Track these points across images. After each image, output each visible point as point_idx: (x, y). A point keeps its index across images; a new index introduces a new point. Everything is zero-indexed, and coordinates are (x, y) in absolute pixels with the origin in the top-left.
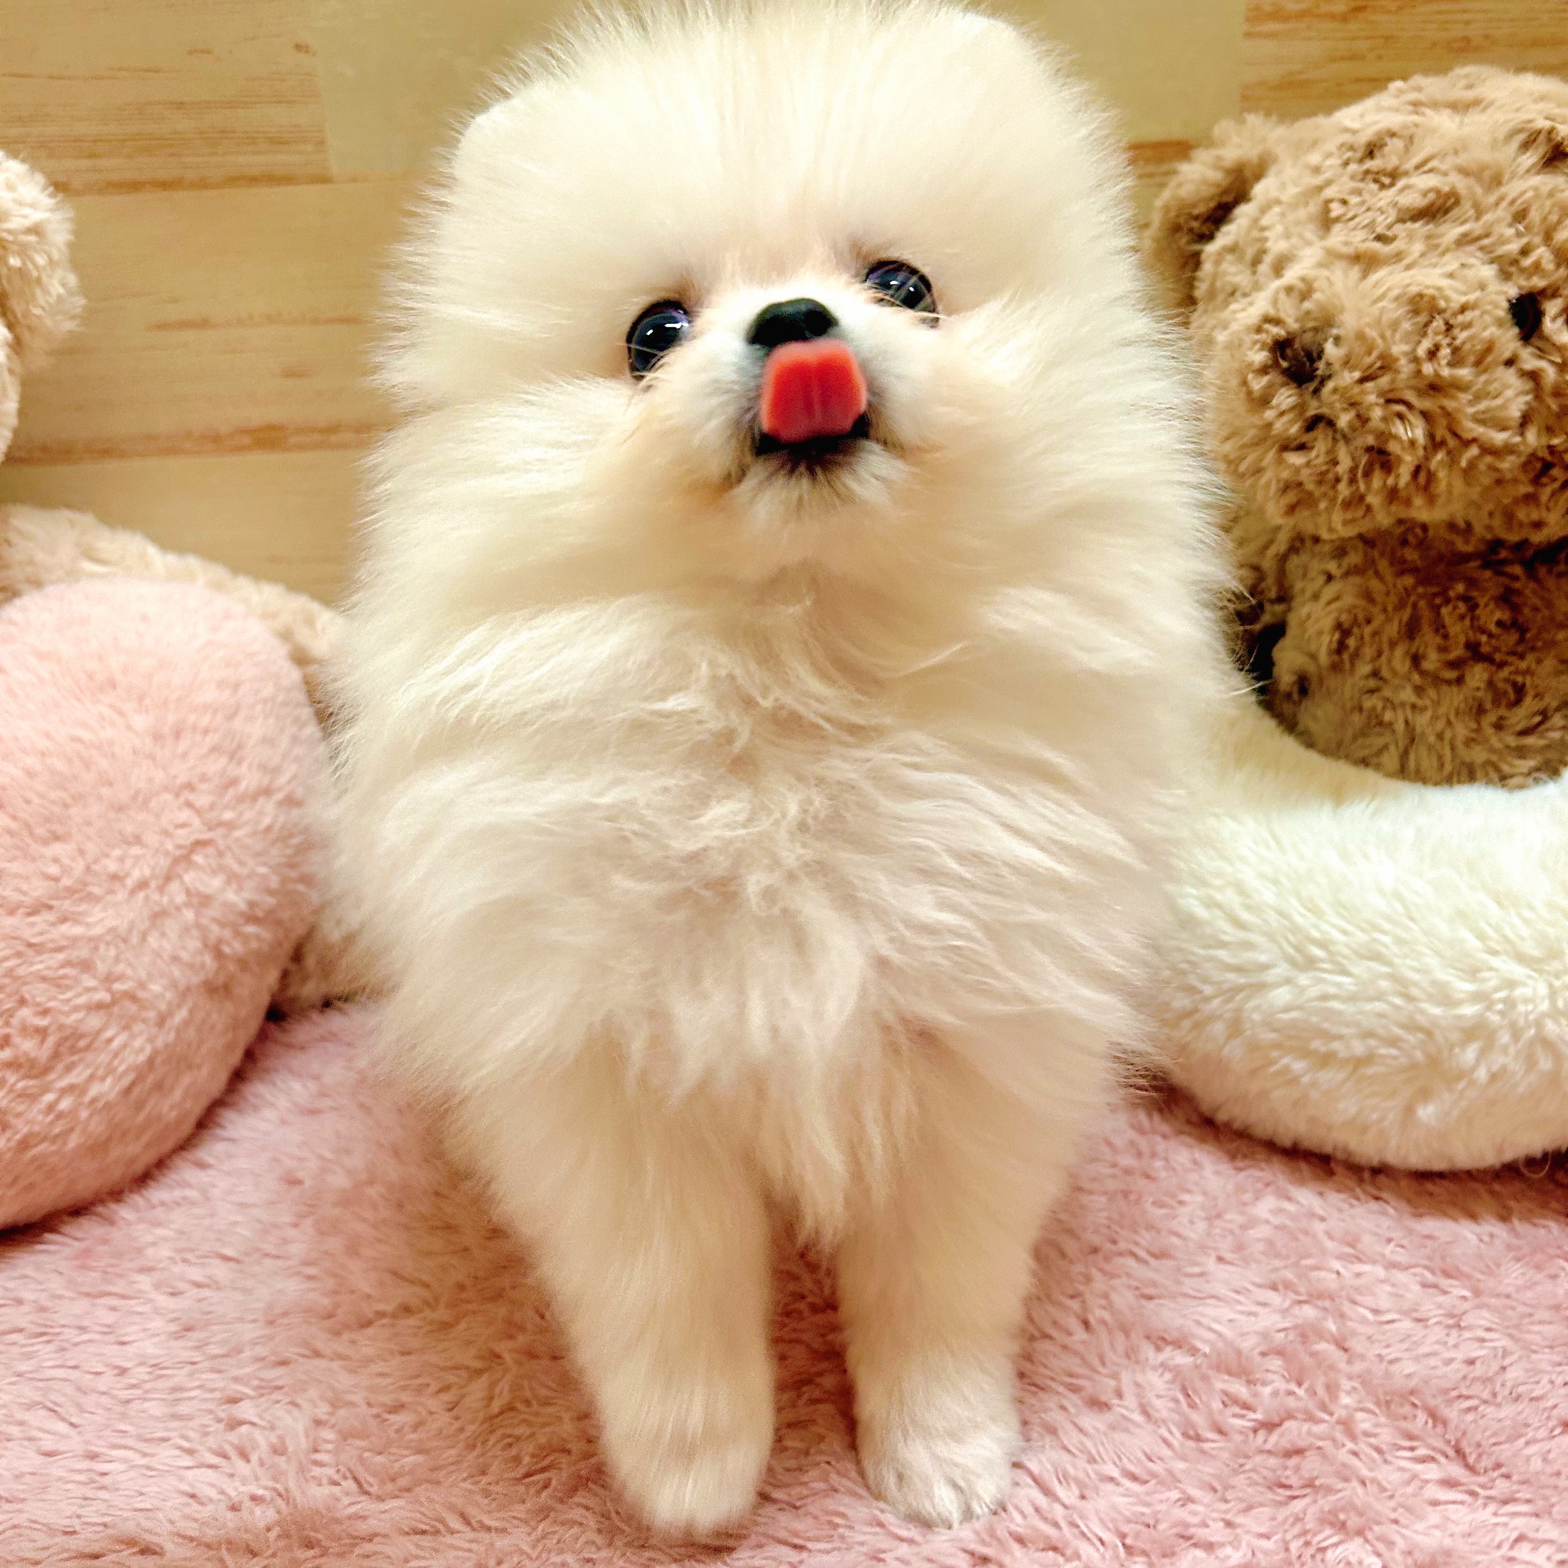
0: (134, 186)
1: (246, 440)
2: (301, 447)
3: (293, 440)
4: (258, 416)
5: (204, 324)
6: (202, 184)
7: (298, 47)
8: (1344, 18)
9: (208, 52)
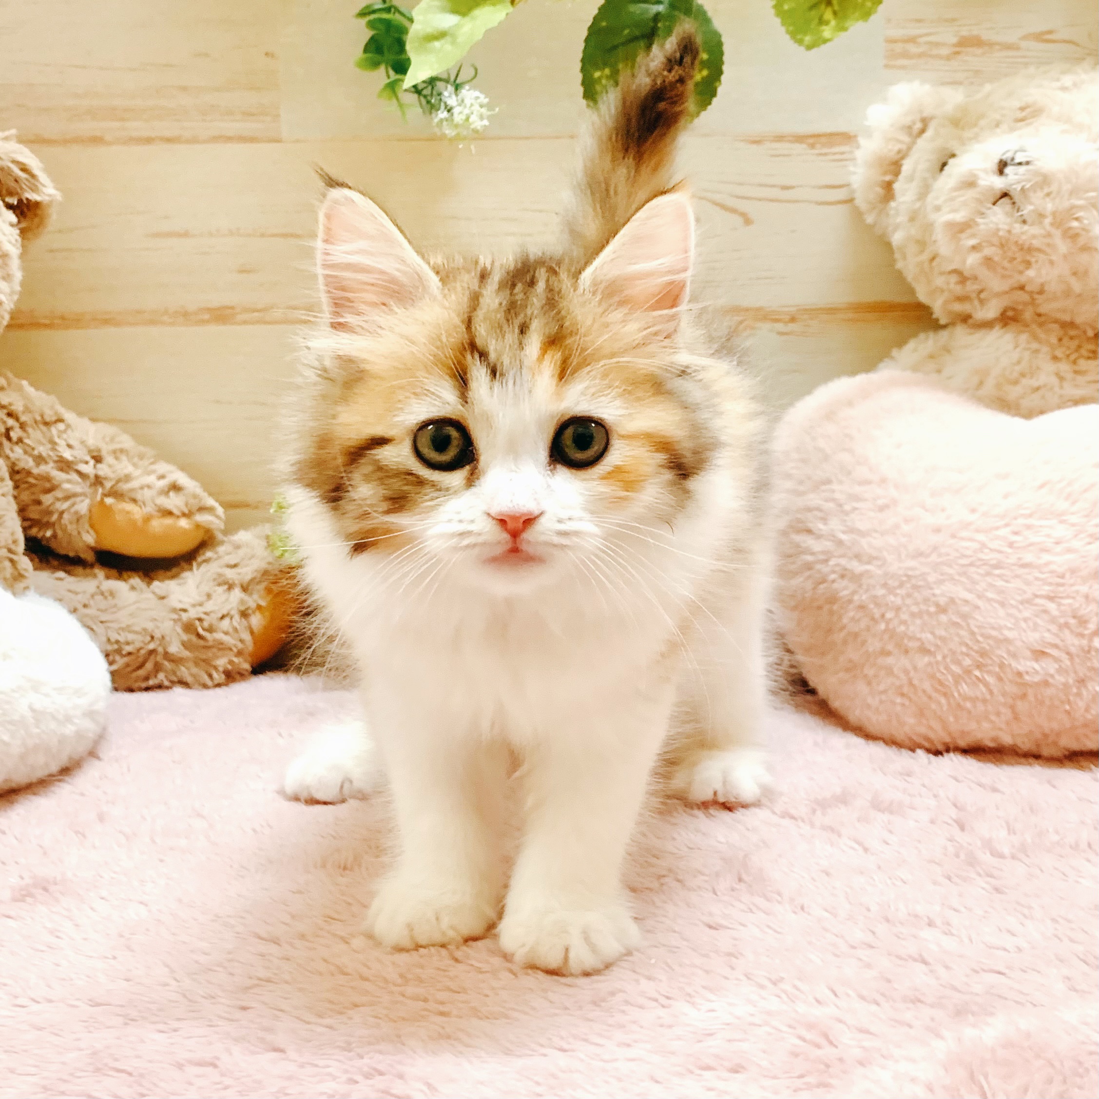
0: (149, 141)
1: (206, 317)
2: (245, 322)
3: (240, 317)
4: (217, 300)
5: (186, 235)
6: (194, 140)
7: (267, 54)
8: (948, 58)
9: (207, 55)
